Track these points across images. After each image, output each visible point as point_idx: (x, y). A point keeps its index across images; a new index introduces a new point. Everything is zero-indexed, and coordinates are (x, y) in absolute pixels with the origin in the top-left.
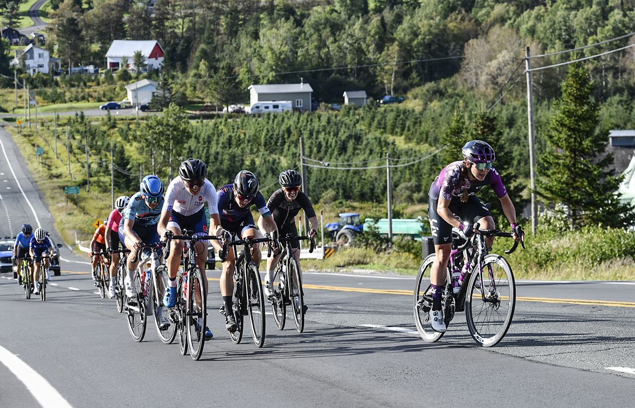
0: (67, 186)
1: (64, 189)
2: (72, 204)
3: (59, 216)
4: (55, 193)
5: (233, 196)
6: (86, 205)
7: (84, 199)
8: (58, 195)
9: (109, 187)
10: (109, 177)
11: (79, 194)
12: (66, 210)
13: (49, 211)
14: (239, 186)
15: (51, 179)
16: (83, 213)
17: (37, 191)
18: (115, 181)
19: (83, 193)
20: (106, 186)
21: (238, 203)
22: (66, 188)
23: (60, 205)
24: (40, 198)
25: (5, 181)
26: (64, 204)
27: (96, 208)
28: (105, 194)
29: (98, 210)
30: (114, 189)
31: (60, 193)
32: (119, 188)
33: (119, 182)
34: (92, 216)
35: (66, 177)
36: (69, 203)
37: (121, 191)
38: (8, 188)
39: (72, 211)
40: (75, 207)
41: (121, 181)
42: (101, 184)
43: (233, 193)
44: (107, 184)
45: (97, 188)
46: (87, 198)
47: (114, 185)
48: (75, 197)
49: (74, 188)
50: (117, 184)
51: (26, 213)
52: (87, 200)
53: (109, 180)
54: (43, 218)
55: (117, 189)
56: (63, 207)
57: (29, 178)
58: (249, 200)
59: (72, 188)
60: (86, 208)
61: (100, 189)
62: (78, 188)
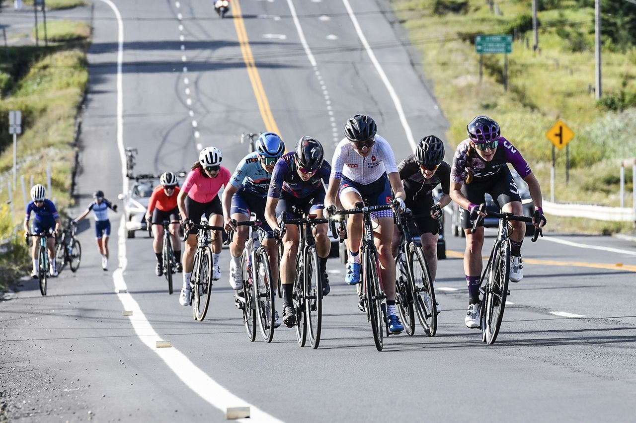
0: (479, 33)
1: (473, 42)
2: (493, 79)
3: (460, 111)
4: (451, 51)
5: (295, 167)
6: (528, 83)
7: (525, 66)
8: (457, 58)
9: (589, 38)
10: (588, 10)
11: (510, 56)
12: (477, 94)
13: (434, 99)
14: (300, 157)
15: (441, 14)
16: (521, 105)
17: (404, 45)
18: (604, 23)
19: (521, 52)
20: (581, 35)
21: (301, 177)
22: (478, 39)
23: (462, 82)
24: (413, 64)
25: (324, 18)
26: (472, 79)
27: (553, 93)
28: (578, 55)
29: (560, 97)
30: (602, 43)
31: (462, 51)
32: (615, 41)
33: (615, 24)
34: (544, 115)
35: (477, 9)
36: (485, 78)
37: (619, 46)
38: (332, 37)
39: (492, 100)
40: (501, 88)
41: (619, 22)
42: (568, 29)
43: (295, 165)
44: (584, 30)
45: (557, 38)
46: (532, 65)
47: (602, 33)
48: (502, 63)
49: (498, 39)
50: (608, 30)
51: (376, 103)
52: (531, 70)
53: (589, 18)
54: (419, 117)
55: (609, 41)
56: (469, 87)
57: (383, 12)
58: (312, 173)
59: (493, 39)
60: (528, 93)
61: (566, 42)
62: (509, 38)
